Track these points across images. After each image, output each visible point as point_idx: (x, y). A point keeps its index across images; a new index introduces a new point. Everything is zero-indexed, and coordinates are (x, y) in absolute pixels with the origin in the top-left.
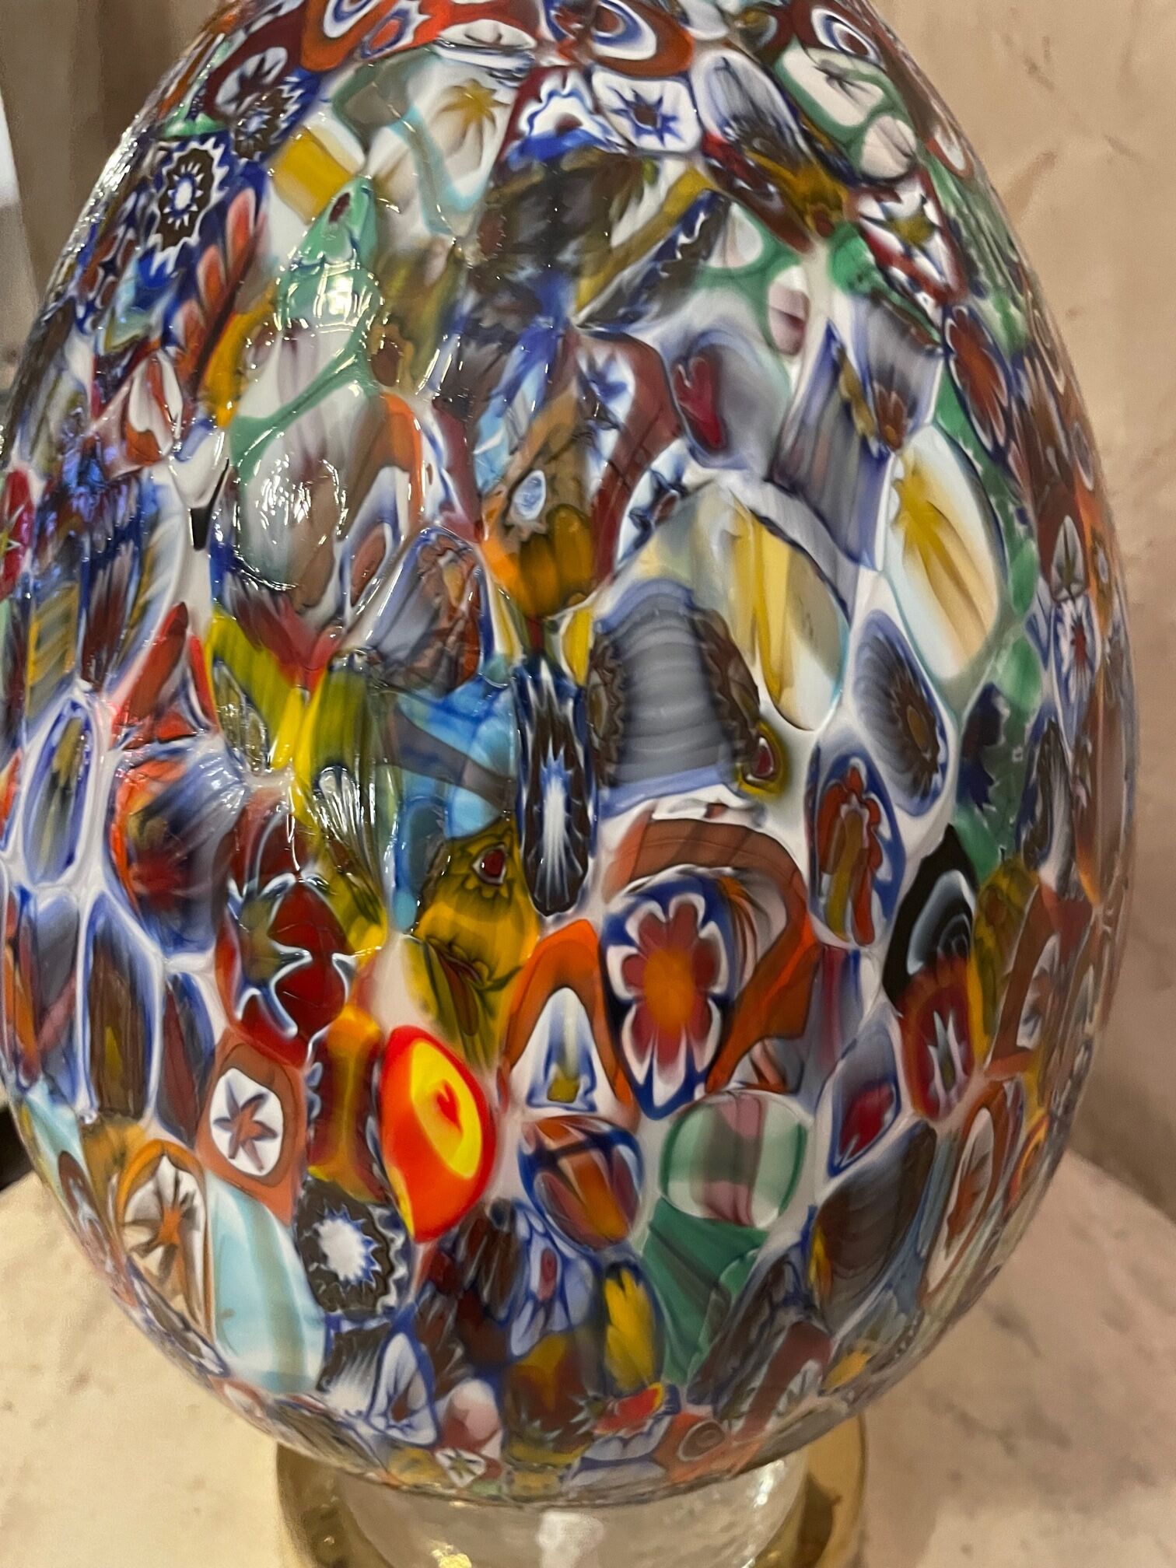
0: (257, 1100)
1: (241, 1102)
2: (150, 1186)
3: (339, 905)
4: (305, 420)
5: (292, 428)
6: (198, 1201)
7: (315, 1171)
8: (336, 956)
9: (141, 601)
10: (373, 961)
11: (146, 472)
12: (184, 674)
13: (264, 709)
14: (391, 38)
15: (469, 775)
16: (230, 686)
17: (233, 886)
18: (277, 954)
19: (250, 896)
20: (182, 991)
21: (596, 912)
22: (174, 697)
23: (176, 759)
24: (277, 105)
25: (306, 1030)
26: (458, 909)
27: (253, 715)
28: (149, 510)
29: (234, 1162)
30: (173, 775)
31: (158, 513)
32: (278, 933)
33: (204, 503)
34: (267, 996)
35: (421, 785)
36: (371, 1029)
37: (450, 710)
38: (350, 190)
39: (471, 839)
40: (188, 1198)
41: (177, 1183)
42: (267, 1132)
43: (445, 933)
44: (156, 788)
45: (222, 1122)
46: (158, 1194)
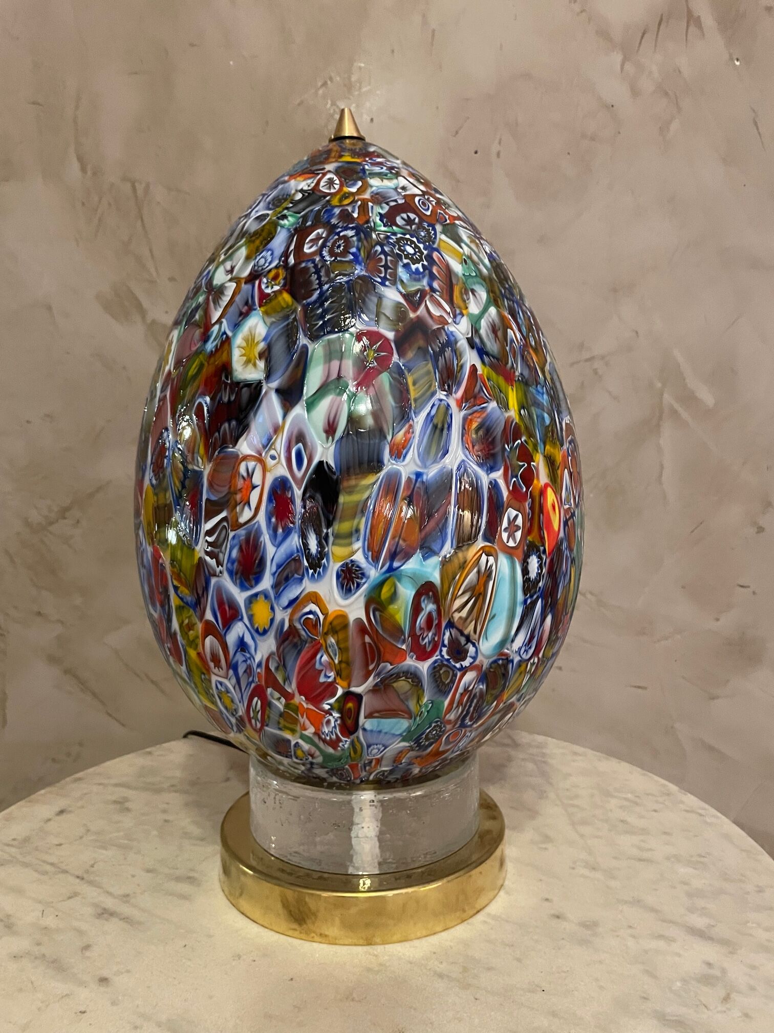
0: (517, 516)
1: (512, 519)
2: (476, 570)
3: (530, 448)
4: (486, 315)
5: (485, 317)
6: (494, 567)
7: (529, 538)
8: (532, 463)
9: (460, 364)
10: (538, 464)
11: (446, 327)
12: (480, 385)
13: (504, 392)
14: (444, 220)
15: (545, 409)
16: (494, 387)
17: (506, 446)
18: (520, 465)
19: (511, 448)
20: (494, 486)
21: (565, 447)
22: (479, 392)
23: (484, 410)
24: (428, 231)
25: (528, 489)
26: (550, 446)
27: (502, 395)
28: (452, 339)
29: (507, 544)
30: (484, 415)
31: (456, 339)
32: (519, 459)
33: (470, 336)
34: (518, 480)
35: (539, 411)
36: (540, 485)
37: (539, 392)
38: (464, 257)
39: (548, 426)
40: (491, 566)
41: (487, 561)
42: (518, 528)
43: (549, 454)
44: (479, 420)
45: (506, 530)
46: (479, 572)
